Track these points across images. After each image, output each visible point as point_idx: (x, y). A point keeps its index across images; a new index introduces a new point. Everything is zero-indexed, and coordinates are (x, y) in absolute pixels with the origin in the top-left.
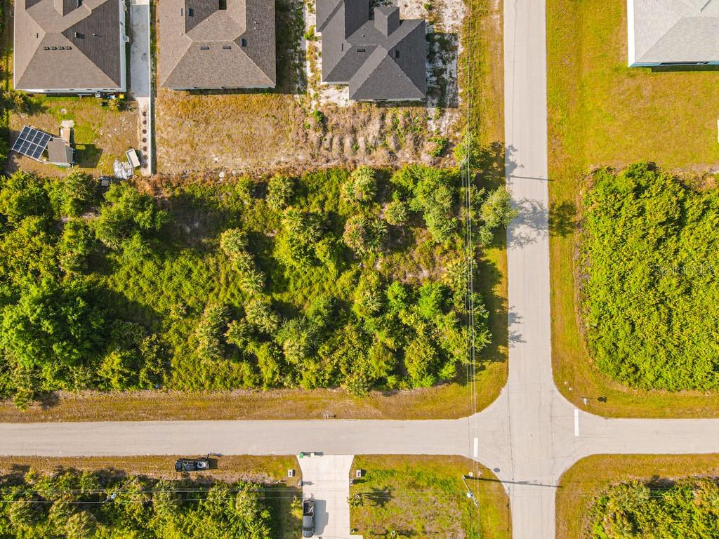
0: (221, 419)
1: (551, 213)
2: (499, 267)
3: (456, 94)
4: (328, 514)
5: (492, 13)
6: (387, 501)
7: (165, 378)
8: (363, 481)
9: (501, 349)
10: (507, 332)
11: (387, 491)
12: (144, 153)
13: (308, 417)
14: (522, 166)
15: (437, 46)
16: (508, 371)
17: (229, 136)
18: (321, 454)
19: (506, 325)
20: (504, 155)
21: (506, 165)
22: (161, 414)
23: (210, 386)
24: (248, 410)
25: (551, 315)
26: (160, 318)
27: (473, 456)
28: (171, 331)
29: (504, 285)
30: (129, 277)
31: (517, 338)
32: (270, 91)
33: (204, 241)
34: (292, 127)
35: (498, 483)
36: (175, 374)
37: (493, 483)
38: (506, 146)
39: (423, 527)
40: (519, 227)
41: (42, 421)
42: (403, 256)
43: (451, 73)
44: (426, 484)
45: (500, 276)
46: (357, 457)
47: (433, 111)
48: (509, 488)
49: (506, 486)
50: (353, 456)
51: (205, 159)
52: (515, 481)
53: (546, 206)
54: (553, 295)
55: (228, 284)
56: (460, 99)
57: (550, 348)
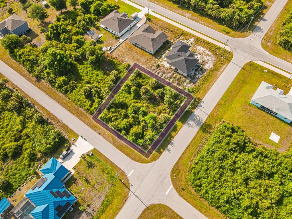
0: (71, 112)
1: (204, 124)
2: (178, 128)
3: (197, 81)
4: (72, 157)
5: (219, 71)
6: (91, 168)
7: (69, 93)
8: (90, 157)
9: (162, 150)
10: (167, 146)
11: (94, 165)
12: (112, 49)
13: (92, 128)
14: (203, 108)
15: (199, 69)
16: (159, 158)
17: (133, 57)
18: (86, 140)
19: (168, 144)
20: (200, 102)
21: (199, 105)
22: (58, 101)
23: (77, 102)
24: (79, 115)
25: (184, 151)
26: (81, 80)
27: (128, 175)
28: (80, 84)
29: (176, 133)
30: (84, 68)
31: (169, 151)
32: (151, 54)
33: (108, 72)
34: (150, 64)
35: (129, 190)
36: (71, 94)
37: (127, 189)
38: (202, 100)
39: (94, 184)
40: (191, 121)
41: (32, 83)
42: (153, 106)
43: (199, 77)
44: (107, 172)
45: (177, 130)
46: (95, 149)
47: (188, 81)
48: (131, 195)
49: (130, 193)
50: (94, 148)
51: (124, 58)
52: (135, 194)
53: (203, 121)
54: (189, 146)
55: (104, 84)
56: (197, 83)
57: (177, 160)
